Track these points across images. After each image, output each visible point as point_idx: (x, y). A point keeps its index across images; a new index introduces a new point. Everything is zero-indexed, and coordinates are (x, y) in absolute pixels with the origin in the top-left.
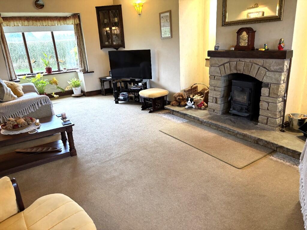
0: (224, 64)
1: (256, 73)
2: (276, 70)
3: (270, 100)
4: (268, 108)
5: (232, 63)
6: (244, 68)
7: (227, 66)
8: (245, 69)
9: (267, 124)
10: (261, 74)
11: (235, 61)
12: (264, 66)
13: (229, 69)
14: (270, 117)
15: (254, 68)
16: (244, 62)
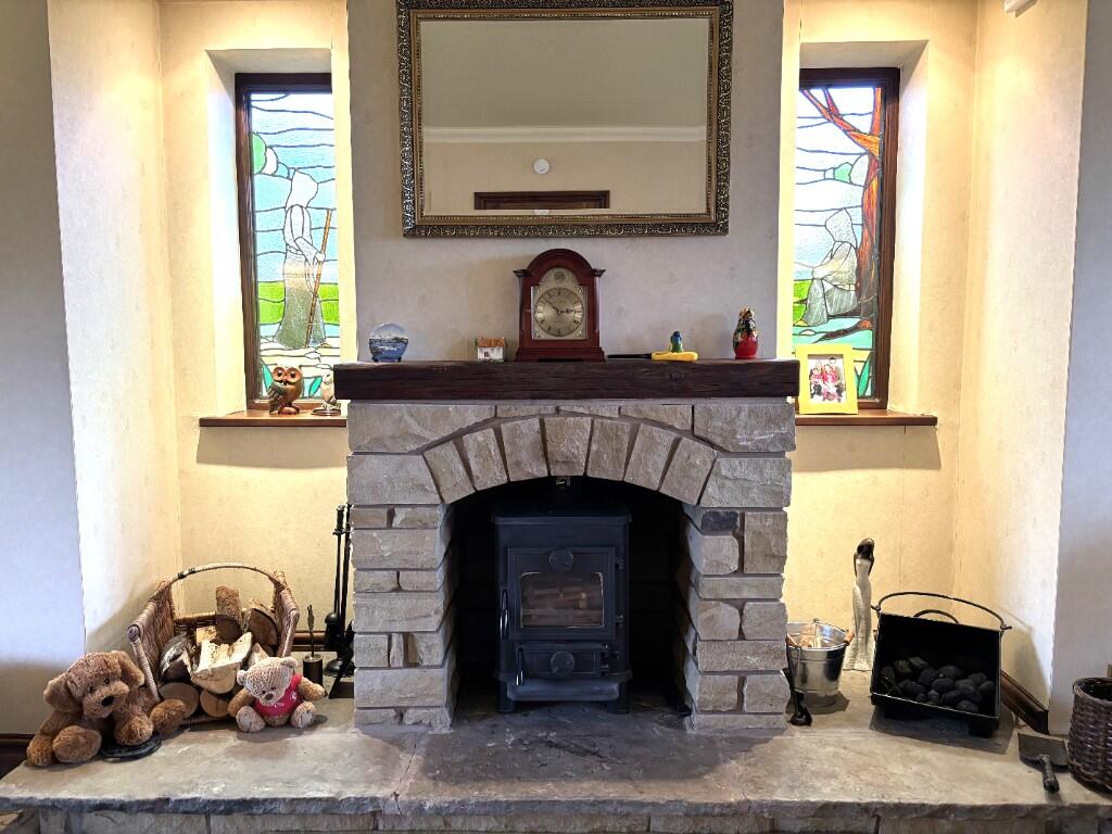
0: (456, 438)
1: (662, 466)
2: (761, 445)
3: (748, 589)
4: (740, 630)
5: (514, 430)
6: (594, 447)
7: (482, 448)
8: (597, 452)
9: (738, 708)
10: (693, 473)
11: (533, 416)
12: (696, 433)
13: (499, 457)
14: (758, 672)
15: (652, 444)
16: (589, 419)
